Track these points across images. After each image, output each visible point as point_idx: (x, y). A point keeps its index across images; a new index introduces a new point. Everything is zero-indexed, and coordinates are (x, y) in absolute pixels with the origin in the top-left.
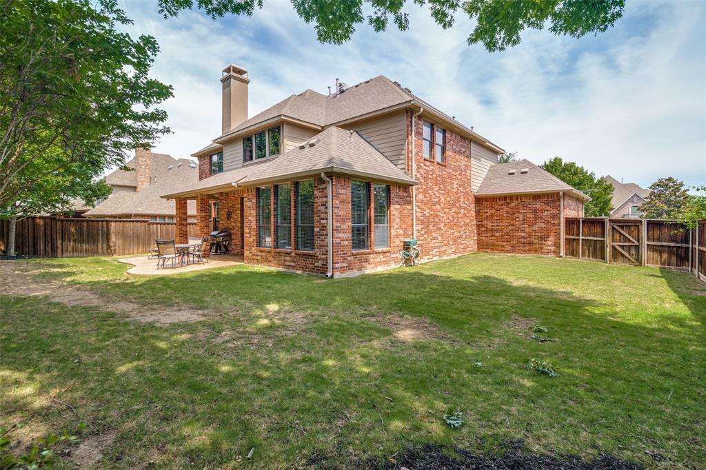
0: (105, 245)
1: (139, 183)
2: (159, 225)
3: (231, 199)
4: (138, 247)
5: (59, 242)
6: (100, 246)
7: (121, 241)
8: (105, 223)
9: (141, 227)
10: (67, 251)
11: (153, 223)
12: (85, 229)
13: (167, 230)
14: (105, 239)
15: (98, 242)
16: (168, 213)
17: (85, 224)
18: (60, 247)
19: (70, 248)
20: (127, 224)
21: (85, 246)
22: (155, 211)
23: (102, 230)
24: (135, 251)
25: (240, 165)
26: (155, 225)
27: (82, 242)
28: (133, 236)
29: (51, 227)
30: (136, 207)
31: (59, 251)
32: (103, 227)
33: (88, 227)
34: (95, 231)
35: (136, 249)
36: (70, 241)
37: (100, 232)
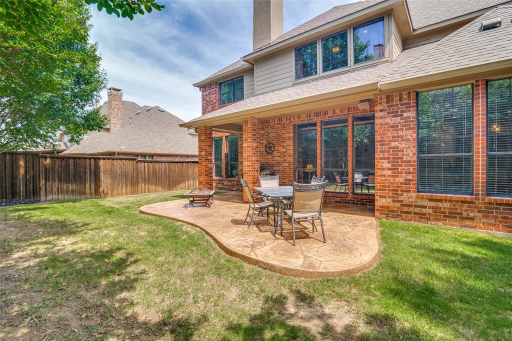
0: (93, 184)
1: (112, 125)
2: (146, 164)
3: (273, 128)
4: (127, 185)
5: (43, 182)
6: (88, 186)
7: (109, 180)
8: (93, 160)
9: (129, 165)
10: (52, 192)
11: (141, 161)
12: (71, 167)
13: (154, 168)
14: (93, 178)
15: (85, 182)
16: (148, 152)
17: (71, 162)
18: (43, 188)
19: (55, 189)
20: (116, 162)
21: (72, 187)
22: (137, 149)
23: (90, 168)
24: (124, 191)
25: (291, 84)
26: (143, 163)
27: (68, 181)
28: (122, 176)
29: (33, 165)
30: (119, 146)
31: (43, 192)
32: (90, 165)
33: (75, 165)
34: (82, 169)
35: (124, 189)
36: (55, 182)
37: (88, 171)
